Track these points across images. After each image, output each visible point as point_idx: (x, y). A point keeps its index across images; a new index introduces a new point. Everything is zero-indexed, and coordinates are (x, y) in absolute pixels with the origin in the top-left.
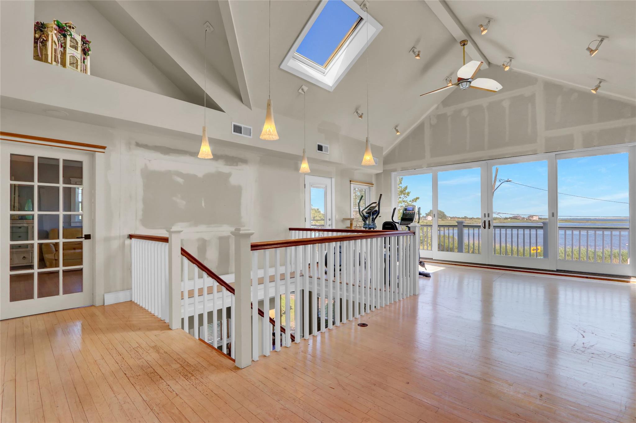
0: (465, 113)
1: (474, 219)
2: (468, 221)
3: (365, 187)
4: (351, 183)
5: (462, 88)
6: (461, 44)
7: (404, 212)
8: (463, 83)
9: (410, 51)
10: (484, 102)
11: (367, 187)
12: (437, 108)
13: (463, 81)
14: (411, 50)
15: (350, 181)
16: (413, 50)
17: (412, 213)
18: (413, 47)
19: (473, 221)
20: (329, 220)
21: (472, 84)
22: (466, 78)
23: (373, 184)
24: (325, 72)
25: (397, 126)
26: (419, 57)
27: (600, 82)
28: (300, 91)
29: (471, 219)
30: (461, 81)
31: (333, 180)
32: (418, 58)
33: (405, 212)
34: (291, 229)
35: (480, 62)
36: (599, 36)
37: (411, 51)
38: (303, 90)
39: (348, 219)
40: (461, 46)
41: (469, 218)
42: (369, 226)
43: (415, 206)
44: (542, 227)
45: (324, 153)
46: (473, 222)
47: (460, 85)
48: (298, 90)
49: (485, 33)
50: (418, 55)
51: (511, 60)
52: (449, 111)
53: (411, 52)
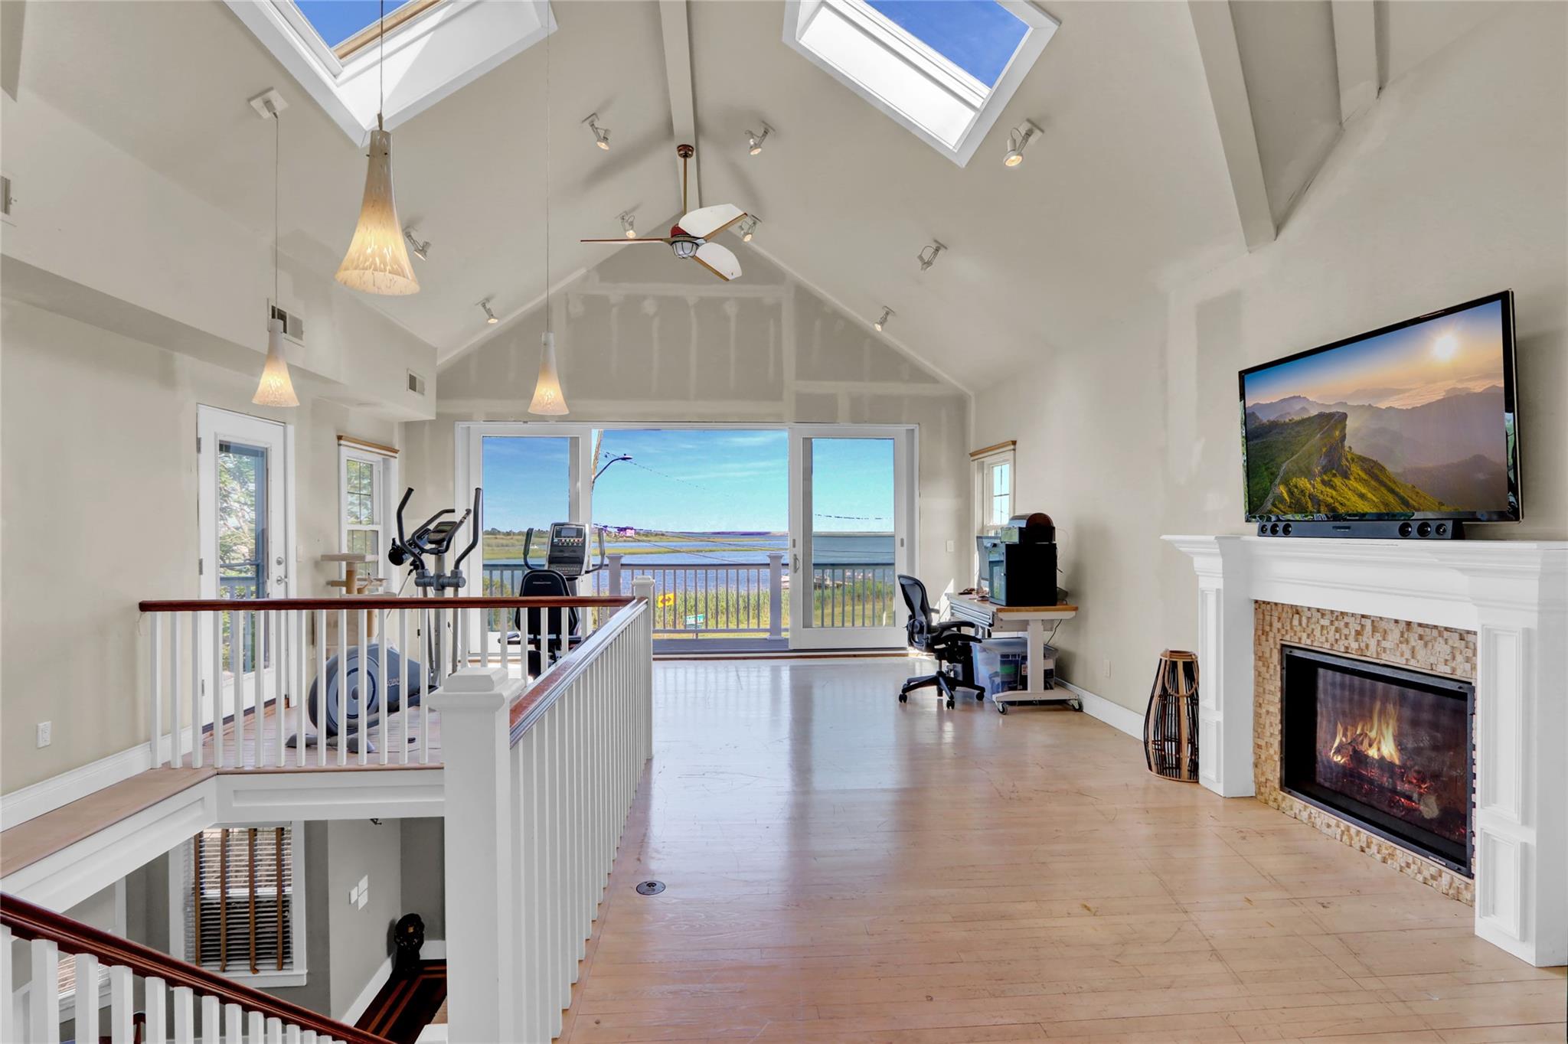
0: (649, 307)
1: (514, 534)
2: (502, 538)
3: (374, 457)
4: (339, 445)
5: (681, 253)
6: (679, 151)
7: (553, 539)
8: (685, 244)
9: (586, 120)
10: (692, 293)
11: (380, 458)
12: (585, 278)
13: (686, 239)
14: (588, 118)
15: (340, 438)
16: (591, 119)
17: (578, 544)
18: (594, 114)
19: (512, 539)
20: (279, 563)
21: (701, 253)
22: (692, 235)
23: (396, 451)
24: (339, 74)
25: (488, 300)
26: (607, 144)
27: (887, 313)
28: (257, 104)
29: (508, 534)
30: (682, 239)
31: (291, 429)
32: (603, 146)
33: (556, 540)
34: (145, 607)
35: (742, 213)
36: (936, 241)
37: (588, 121)
38: (268, 104)
39: (340, 558)
40: (680, 155)
41: (504, 534)
42: (441, 580)
43: (584, 526)
44: (769, 564)
45: (291, 338)
46: (511, 541)
47: (679, 245)
48: (249, 100)
49: (756, 153)
50: (605, 139)
51: (754, 223)
52: (616, 292)
53: (587, 124)
